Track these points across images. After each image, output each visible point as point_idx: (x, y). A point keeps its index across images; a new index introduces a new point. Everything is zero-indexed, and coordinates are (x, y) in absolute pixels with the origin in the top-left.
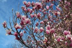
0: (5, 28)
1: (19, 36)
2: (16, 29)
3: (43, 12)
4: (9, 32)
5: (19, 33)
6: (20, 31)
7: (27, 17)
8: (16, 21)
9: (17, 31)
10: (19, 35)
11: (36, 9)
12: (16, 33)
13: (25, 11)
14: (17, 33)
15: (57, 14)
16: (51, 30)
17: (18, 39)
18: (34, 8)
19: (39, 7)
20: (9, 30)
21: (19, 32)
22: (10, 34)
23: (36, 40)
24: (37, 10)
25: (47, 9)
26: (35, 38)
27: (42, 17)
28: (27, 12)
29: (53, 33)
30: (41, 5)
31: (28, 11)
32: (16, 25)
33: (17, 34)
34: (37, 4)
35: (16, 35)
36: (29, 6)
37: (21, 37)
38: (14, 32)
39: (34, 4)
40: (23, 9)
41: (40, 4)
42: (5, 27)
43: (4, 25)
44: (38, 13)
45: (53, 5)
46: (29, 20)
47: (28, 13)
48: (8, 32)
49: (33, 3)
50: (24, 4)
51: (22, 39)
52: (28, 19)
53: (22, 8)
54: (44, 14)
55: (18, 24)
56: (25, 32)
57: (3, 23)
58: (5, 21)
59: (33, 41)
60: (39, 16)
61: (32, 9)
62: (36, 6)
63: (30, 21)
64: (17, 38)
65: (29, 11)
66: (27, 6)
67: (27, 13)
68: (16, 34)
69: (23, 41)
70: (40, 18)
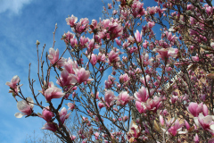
0: (14, 96)
1: (56, 121)
2: (49, 99)
3: (126, 47)
4: (27, 109)
5: (56, 111)
6: (60, 106)
7: (80, 63)
8: (47, 78)
9: (51, 106)
10: (58, 117)
11: (104, 38)
12: (46, 111)
13: (73, 44)
14: (50, 110)
15: (165, 57)
16: (150, 102)
17: (53, 128)
18: (99, 35)
19: (112, 32)
20: (28, 102)
21: (56, 108)
22: (30, 113)
23: (107, 130)
24: (107, 42)
25: (138, 40)
26: (103, 124)
27: (124, 61)
28: (77, 49)
29: (156, 110)
30: (120, 27)
31: (81, 46)
32: (47, 87)
33: (51, 114)
34: (107, 24)
35: (48, 118)
36: (83, 30)
37: (61, 122)
38: (42, 108)
39: (98, 27)
40: (67, 39)
41: (115, 24)
42: (15, 94)
43: (13, 88)
44: (112, 51)
45: (153, 24)
46: (84, 73)
47: (81, 53)
48: (24, 108)
49: (95, 24)
50: (68, 24)
51: (65, 130)
52: (83, 69)
53: (65, 38)
54: (129, 53)
55: (53, 86)
56: (74, 108)
57: (11, 84)
58: (15, 77)
59: (97, 134)
60: (113, 60)
61: (93, 40)
62: (105, 30)
63: (88, 77)
64: (49, 125)
65: (85, 46)
66: (79, 31)
67: (78, 52)
68: (48, 114)
69: (68, 134)
70: (118, 64)
